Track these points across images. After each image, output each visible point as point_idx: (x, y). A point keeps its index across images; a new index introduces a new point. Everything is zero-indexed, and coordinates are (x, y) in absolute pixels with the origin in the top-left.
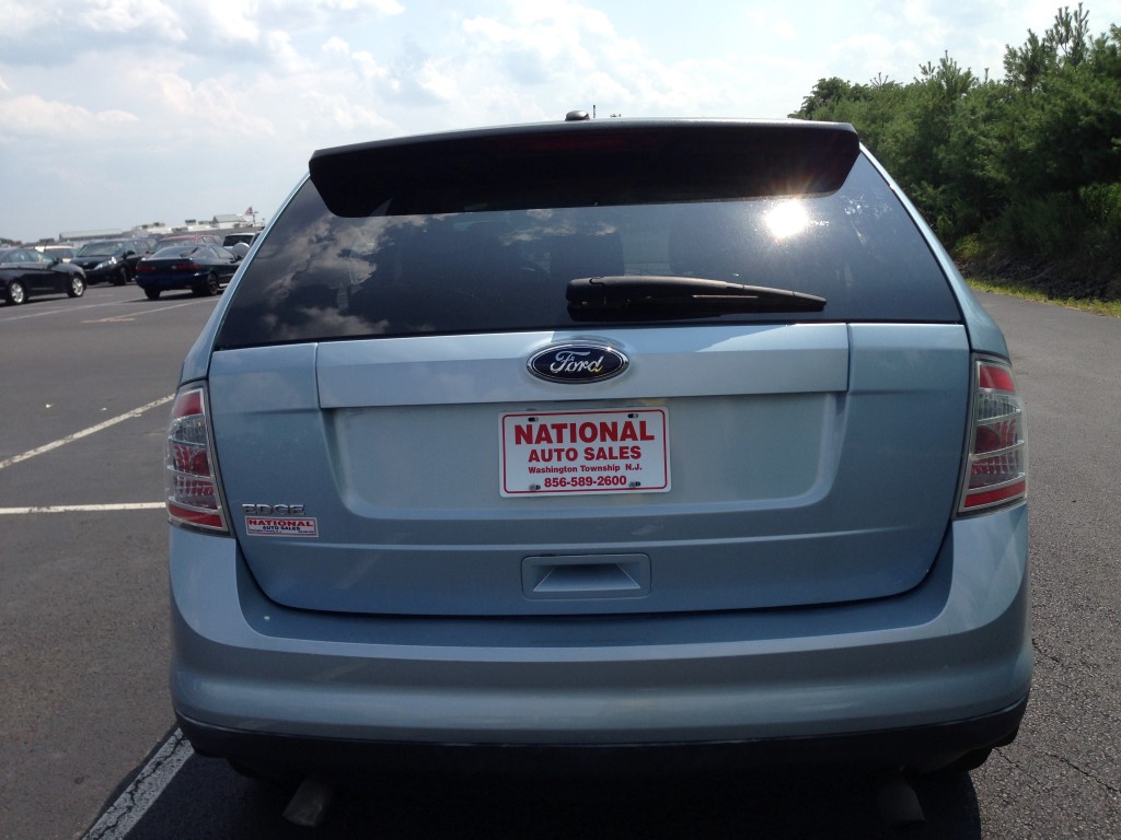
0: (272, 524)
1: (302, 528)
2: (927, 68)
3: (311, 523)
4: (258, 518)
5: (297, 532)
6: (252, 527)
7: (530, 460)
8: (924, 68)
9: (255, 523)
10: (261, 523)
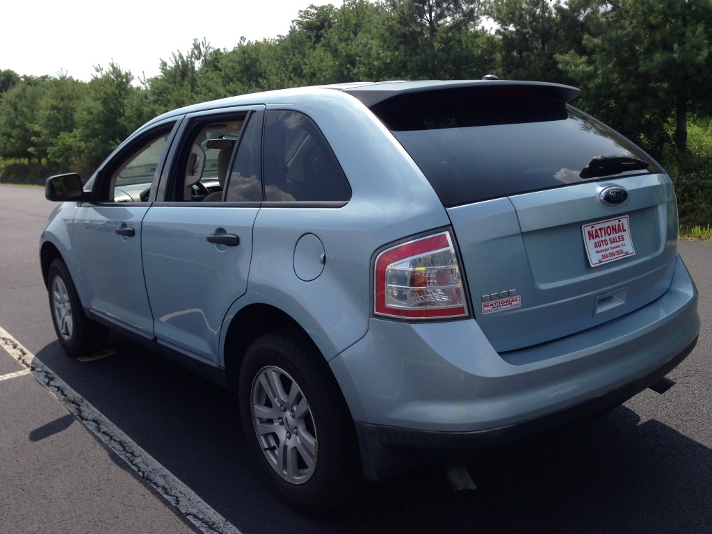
0: (497, 304)
1: (513, 303)
2: (98, 68)
3: (518, 299)
4: (489, 303)
5: (510, 306)
6: (486, 309)
7: (596, 247)
8: (96, 68)
9: (488, 306)
10: (492, 305)
